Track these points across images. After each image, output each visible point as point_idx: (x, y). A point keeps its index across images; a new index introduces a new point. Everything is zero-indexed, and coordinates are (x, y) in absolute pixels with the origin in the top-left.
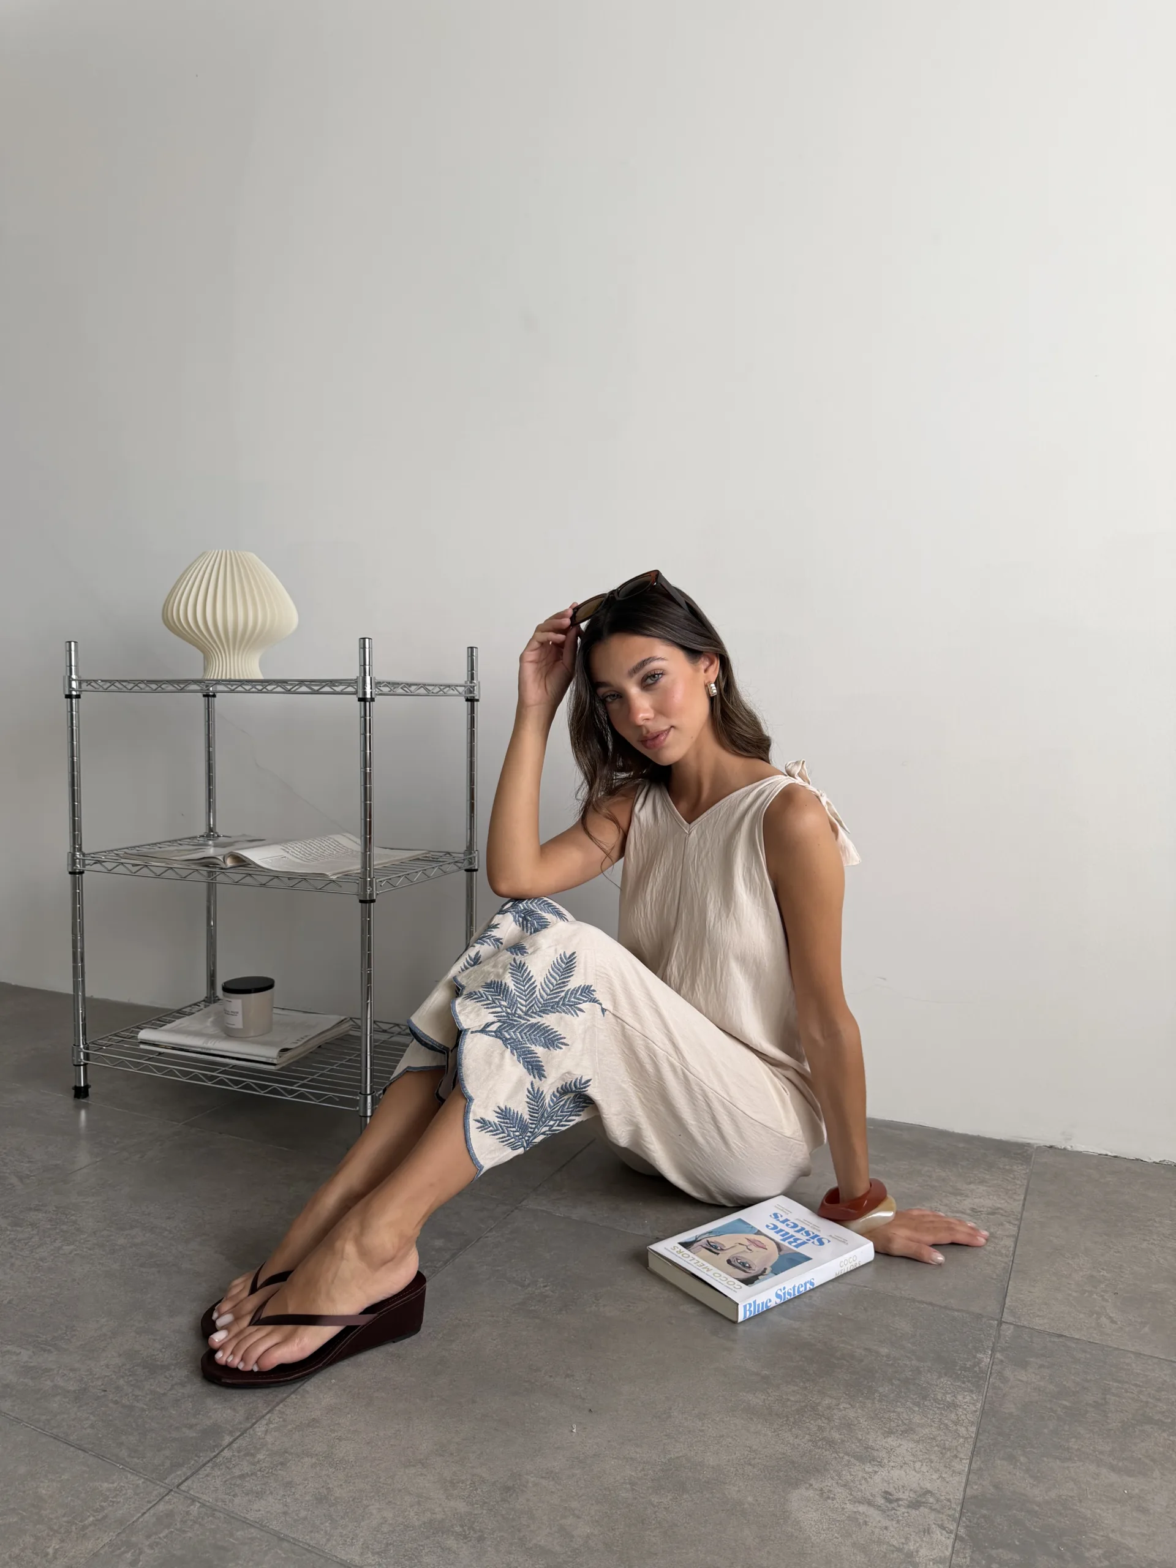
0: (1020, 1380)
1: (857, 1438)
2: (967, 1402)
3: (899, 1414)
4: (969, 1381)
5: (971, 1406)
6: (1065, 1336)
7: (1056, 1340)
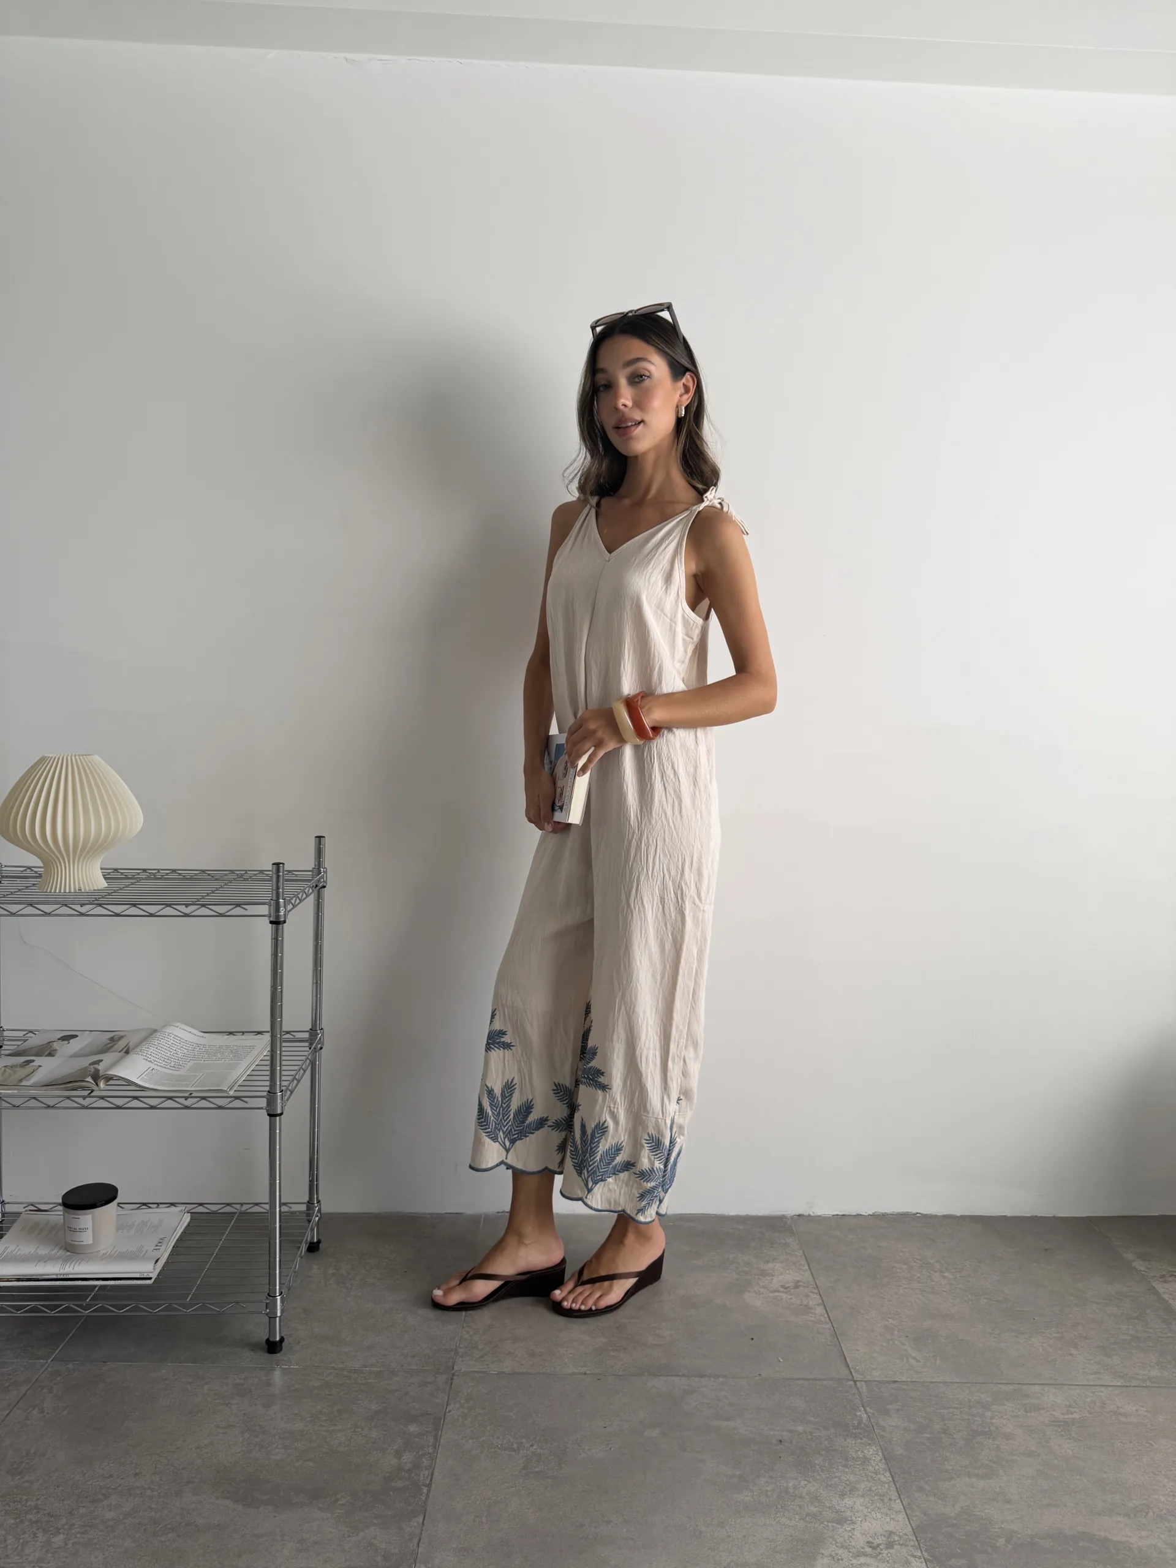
0: (893, 1426)
1: (827, 1507)
2: (872, 1455)
3: (839, 1477)
4: (864, 1437)
5: (876, 1456)
6: (897, 1381)
7: (893, 1386)
